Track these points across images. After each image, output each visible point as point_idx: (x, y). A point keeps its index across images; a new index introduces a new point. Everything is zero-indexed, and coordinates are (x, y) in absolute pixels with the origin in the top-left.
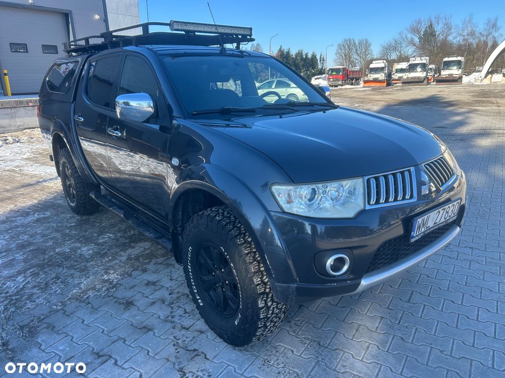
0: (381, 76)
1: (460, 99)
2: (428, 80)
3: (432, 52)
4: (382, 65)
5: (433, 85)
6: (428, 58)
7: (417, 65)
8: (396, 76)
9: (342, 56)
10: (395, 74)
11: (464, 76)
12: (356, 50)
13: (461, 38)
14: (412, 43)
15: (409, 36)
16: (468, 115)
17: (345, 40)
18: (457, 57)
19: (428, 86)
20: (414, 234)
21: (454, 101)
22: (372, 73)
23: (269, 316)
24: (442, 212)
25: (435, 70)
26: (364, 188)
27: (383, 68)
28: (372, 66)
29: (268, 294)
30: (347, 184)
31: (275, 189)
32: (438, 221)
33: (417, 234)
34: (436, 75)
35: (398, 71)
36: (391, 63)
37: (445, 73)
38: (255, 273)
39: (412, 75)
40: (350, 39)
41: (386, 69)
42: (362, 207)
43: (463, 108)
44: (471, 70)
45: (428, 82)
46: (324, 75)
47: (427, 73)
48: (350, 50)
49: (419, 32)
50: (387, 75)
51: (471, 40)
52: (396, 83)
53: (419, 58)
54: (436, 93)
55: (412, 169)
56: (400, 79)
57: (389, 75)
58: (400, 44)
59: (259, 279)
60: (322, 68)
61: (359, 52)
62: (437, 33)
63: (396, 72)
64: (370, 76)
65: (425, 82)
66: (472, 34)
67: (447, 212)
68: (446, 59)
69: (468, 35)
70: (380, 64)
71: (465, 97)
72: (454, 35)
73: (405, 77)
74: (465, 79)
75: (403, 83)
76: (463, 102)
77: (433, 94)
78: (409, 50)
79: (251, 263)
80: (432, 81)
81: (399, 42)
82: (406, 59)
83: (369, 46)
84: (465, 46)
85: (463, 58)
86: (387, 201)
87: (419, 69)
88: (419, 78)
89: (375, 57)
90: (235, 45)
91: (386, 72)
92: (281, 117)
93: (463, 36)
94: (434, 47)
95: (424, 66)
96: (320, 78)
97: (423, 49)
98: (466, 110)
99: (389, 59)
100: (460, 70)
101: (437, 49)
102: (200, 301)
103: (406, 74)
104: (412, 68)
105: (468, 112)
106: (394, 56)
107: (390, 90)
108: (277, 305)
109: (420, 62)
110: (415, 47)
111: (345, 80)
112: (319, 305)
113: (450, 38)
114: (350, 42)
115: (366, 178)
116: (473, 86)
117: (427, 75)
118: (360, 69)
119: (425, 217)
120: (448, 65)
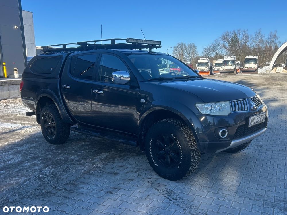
0: (206, 68)
1: (258, 82)
2: (237, 71)
3: (237, 53)
4: (206, 61)
5: (240, 74)
6: (235, 57)
7: (228, 61)
8: (215, 68)
9: (177, 55)
10: (215, 67)
11: (259, 68)
12: (187, 51)
13: (255, 44)
14: (224, 46)
15: (222, 42)
16: (264, 91)
17: (179, 44)
18: (253, 56)
19: (237, 75)
20: (250, 124)
21: (255, 83)
22: (200, 66)
23: (195, 160)
24: (259, 117)
25: (240, 64)
26: (230, 105)
27: (207, 63)
28: (199, 62)
29: (194, 150)
30: (223, 104)
31: (197, 105)
32: (258, 120)
33: (251, 124)
34: (241, 68)
35: (216, 65)
36: (211, 59)
37: (247, 66)
38: (189, 141)
39: (226, 67)
40: (182, 44)
41: (209, 63)
42: (230, 112)
43: (261, 87)
44: (263, 64)
45: (237, 72)
46: (166, 68)
47: (236, 66)
48: (182, 51)
49: (228, 40)
50: (209, 67)
51: (261, 45)
52: (216, 73)
53: (230, 57)
54: (243, 79)
55: (246, 99)
56: (218, 70)
57: (211, 68)
58: (216, 47)
59: (190, 144)
60: (165, 63)
61: (188, 52)
62: (240, 41)
63: (215, 66)
64: (199, 68)
65: (235, 72)
66: (261, 41)
67: (261, 117)
68: (247, 57)
69: (259, 42)
70: (204, 60)
71: (260, 81)
72: (250, 42)
73: (221, 69)
74: (260, 70)
75: (221, 73)
76: (260, 84)
77: (241, 79)
78: (223, 52)
79: (186, 137)
80: (239, 71)
81: (215, 46)
82: (221, 57)
83: (196, 48)
84: (258, 49)
85: (257, 57)
86: (239, 110)
87: (230, 64)
88: (231, 69)
89: (200, 56)
90: (149, 49)
91: (209, 65)
92: (187, 81)
93: (256, 42)
94: (238, 49)
95: (233, 62)
96: (163, 70)
97: (231, 50)
98: (262, 88)
99: (210, 57)
100: (256, 64)
101: (240, 51)
102: (156, 164)
103: (222, 67)
104: (226, 63)
105: (264, 89)
106: (213, 55)
107: (213, 77)
108: (197, 156)
109: (231, 59)
110: (225, 49)
111: (182, 72)
112: (207, 168)
113: (248, 44)
114: (182, 46)
115: (230, 101)
116: (265, 74)
117: (236, 67)
118: (191, 64)
119: (253, 117)
120: (248, 61)
